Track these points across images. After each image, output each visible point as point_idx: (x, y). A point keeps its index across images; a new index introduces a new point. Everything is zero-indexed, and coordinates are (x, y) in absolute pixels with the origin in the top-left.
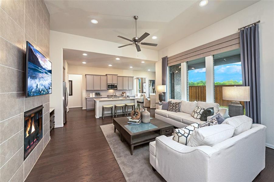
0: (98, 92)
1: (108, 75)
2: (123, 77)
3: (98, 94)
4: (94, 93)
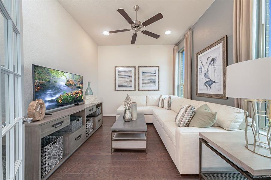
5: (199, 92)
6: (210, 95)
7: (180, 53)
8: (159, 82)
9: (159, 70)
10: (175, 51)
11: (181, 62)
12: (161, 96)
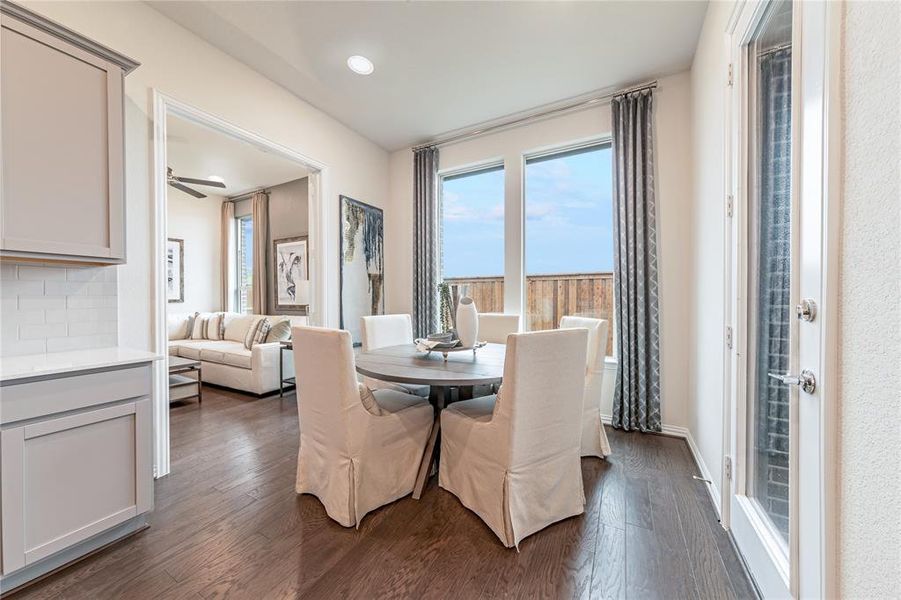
5: (280, 303)
6: (294, 306)
7: (239, 221)
8: (182, 281)
9: (182, 250)
10: (228, 213)
11: (242, 239)
12: (197, 314)
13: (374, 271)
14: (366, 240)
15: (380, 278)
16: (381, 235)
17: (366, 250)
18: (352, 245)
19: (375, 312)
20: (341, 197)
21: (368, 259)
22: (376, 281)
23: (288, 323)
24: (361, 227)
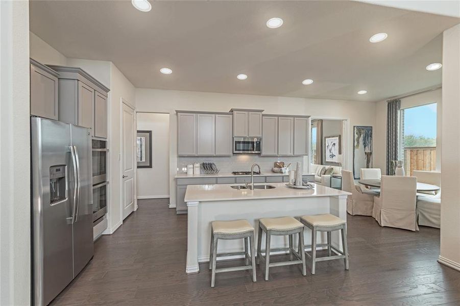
0: (207, 161)
1: (235, 112)
2: (278, 116)
3: (208, 167)
4: (198, 165)
5: (327, 161)
6: (333, 162)
13: (368, 150)
14: (364, 140)
15: (371, 153)
16: (371, 136)
17: (364, 143)
18: (358, 143)
19: (368, 167)
20: (354, 127)
21: (365, 147)
22: (369, 155)
23: (332, 169)
24: (362, 136)
